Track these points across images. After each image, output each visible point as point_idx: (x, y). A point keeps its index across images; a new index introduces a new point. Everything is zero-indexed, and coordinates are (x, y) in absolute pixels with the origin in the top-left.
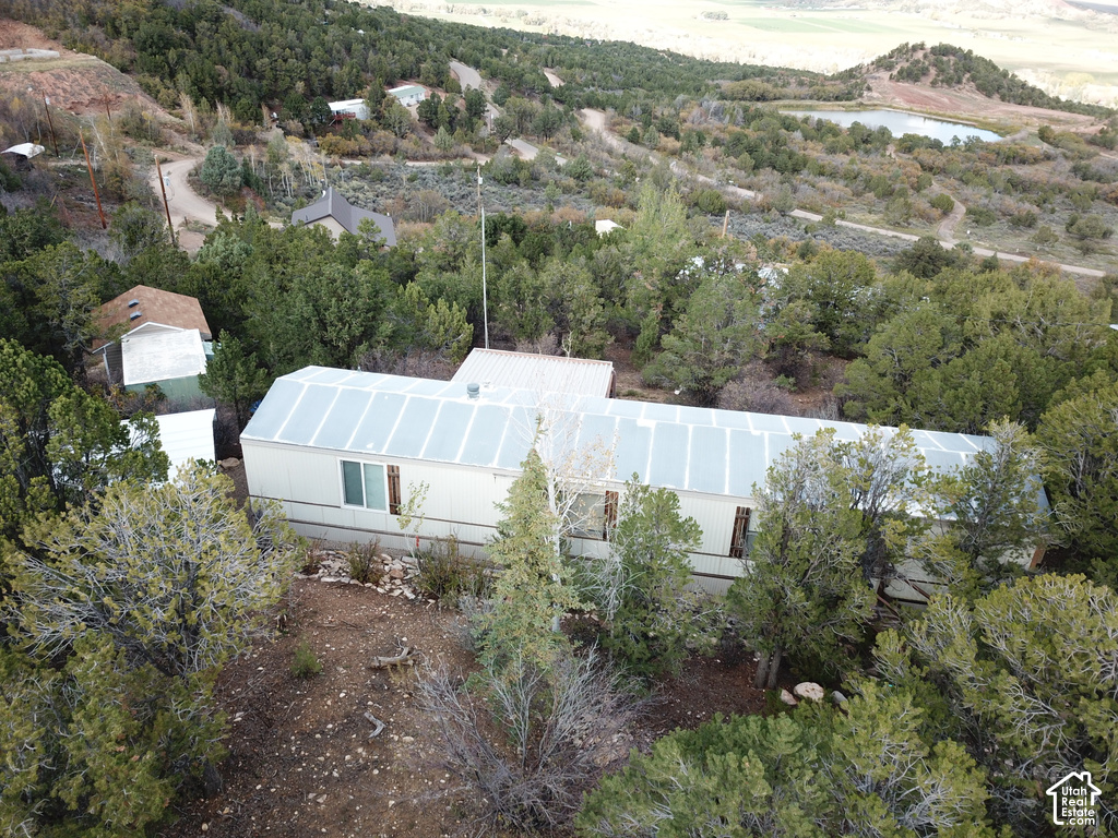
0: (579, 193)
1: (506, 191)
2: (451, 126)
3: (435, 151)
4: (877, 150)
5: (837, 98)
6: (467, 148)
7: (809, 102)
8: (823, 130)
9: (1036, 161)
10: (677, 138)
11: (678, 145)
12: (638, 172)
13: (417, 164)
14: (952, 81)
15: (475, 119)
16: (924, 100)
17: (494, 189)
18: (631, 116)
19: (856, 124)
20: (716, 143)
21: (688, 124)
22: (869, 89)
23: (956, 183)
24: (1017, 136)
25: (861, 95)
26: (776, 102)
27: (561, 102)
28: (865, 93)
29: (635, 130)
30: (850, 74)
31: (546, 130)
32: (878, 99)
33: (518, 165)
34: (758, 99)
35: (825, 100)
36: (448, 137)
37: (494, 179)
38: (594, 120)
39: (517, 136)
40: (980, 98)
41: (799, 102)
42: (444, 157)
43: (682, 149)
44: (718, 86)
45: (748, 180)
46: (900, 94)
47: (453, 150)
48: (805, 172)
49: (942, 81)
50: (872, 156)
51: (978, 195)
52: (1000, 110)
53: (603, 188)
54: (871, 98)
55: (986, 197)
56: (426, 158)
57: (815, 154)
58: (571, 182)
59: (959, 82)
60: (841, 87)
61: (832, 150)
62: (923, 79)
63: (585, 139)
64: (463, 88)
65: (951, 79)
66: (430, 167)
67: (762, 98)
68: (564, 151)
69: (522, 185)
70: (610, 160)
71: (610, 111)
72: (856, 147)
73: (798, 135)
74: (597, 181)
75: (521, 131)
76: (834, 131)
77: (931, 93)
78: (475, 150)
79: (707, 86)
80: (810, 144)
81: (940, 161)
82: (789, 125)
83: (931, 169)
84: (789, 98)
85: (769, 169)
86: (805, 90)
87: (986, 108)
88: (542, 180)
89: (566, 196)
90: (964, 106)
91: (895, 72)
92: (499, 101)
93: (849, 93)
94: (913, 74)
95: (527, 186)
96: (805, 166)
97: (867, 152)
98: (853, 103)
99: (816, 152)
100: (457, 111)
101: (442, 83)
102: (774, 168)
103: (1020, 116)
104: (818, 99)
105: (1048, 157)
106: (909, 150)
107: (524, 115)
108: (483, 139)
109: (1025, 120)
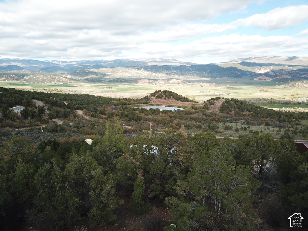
0: (78, 132)
1: (53, 134)
2: (33, 117)
3: (26, 125)
4: (158, 114)
5: (144, 103)
6: (39, 123)
7: (137, 105)
8: (143, 110)
9: (194, 113)
10: (105, 115)
11: (106, 116)
12: (96, 125)
13: (20, 129)
14: (169, 98)
15: (41, 114)
16: (164, 102)
17: (49, 134)
18: (91, 111)
19: (151, 108)
20: (117, 115)
21: (108, 111)
22: (151, 101)
23: (179, 120)
24: (187, 108)
25: (149, 102)
26: (129, 105)
27: (69, 109)
28: (150, 102)
29: (93, 114)
30: (146, 98)
31: (65, 116)
32: (153, 103)
33: (57, 126)
34: (124, 105)
35: (141, 104)
36: (31, 120)
37: (49, 131)
38: (80, 112)
39: (55, 118)
40: (176, 101)
41: (135, 105)
42: (30, 126)
43: (108, 118)
44: (113, 103)
45: (128, 124)
46: (158, 101)
47: (33, 124)
48: (142, 120)
49: (167, 98)
50: (157, 115)
51: (186, 122)
52: (181, 103)
53: (86, 130)
54: (152, 103)
55: (188, 122)
56: (23, 127)
57: (143, 116)
58: (75, 129)
59: (171, 98)
60: (144, 101)
61: (147, 115)
62: (162, 98)
63: (78, 117)
64: (37, 106)
65: (169, 97)
66: (25, 129)
67: (125, 104)
68: (72, 121)
69: (58, 132)
70: (87, 122)
71: (84, 110)
72: (152, 114)
73: (138, 112)
74: (83, 128)
75: (57, 117)
76: (146, 110)
77: (165, 101)
78: (41, 123)
79: (110, 103)
80: (141, 114)
81: (174, 115)
82: (135, 110)
83: (172, 117)
84: (132, 104)
85: (133, 121)
86: (135, 102)
87: (178, 103)
88: (65, 129)
89: (74, 134)
90: (173, 103)
91: (156, 97)
92: (49, 109)
93: (147, 102)
94: (160, 97)
95: (60, 132)
96: (142, 119)
97: (156, 115)
98: (148, 104)
99: (143, 115)
100: (35, 112)
101: (30, 105)
102: (134, 120)
103: (186, 104)
104: (139, 104)
105: (196, 112)
106: (165, 113)
107: (58, 112)
108: (44, 120)
109: (187, 105)
